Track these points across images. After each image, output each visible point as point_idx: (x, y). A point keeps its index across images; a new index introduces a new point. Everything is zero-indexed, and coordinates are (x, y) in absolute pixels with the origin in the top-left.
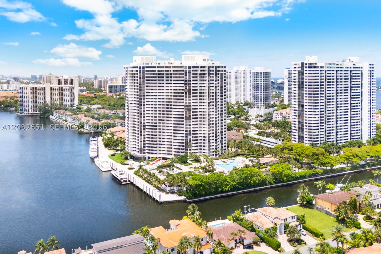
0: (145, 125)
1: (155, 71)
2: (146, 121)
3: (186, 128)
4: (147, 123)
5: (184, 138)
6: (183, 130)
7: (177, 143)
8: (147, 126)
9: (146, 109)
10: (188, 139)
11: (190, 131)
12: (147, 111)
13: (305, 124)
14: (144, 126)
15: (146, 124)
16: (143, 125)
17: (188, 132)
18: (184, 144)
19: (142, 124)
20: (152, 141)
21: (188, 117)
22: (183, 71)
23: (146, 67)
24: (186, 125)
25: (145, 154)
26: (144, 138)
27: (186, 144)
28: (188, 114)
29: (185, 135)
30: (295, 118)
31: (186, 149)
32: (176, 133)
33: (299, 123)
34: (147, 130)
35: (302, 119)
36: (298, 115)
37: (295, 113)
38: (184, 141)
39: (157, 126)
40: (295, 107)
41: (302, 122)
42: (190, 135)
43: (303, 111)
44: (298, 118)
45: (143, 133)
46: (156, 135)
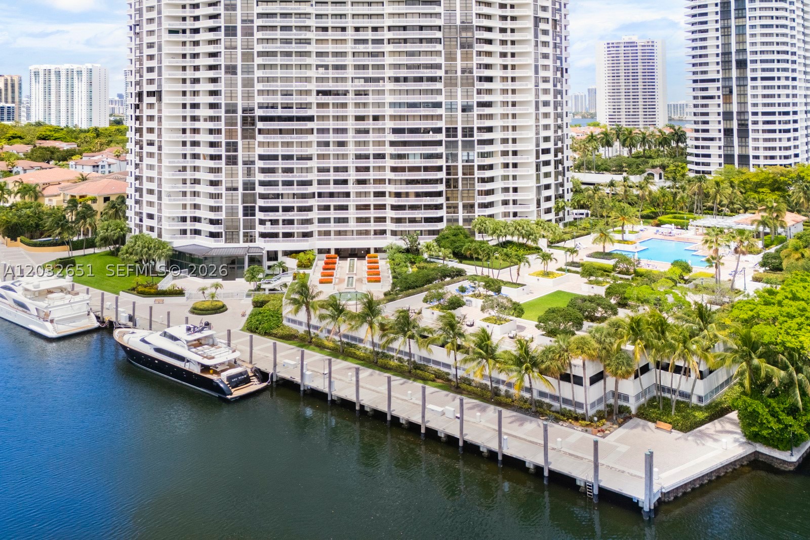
0: (253, 118)
2: (259, 99)
3: (452, 119)
4: (263, 106)
5: (442, 162)
6: (438, 130)
7: (409, 182)
8: (263, 119)
10: (460, 164)
11: (468, 132)
12: (263, 54)
14: (249, 120)
15: (258, 112)
16: (244, 119)
17: (460, 137)
18: (441, 188)
19: (240, 114)
24: (451, 108)
27: (451, 183)
29: (446, 147)
30: (706, 106)
31: (447, 207)
32: (405, 144)
33: (728, 116)
34: (260, 138)
35: (743, 103)
36: (720, 93)
37: (706, 89)
38: (442, 175)
39: (310, 119)
40: (705, 72)
41: (739, 113)
42: (468, 145)
43: (742, 79)
44: (721, 101)
45: (240, 154)
46: (309, 158)
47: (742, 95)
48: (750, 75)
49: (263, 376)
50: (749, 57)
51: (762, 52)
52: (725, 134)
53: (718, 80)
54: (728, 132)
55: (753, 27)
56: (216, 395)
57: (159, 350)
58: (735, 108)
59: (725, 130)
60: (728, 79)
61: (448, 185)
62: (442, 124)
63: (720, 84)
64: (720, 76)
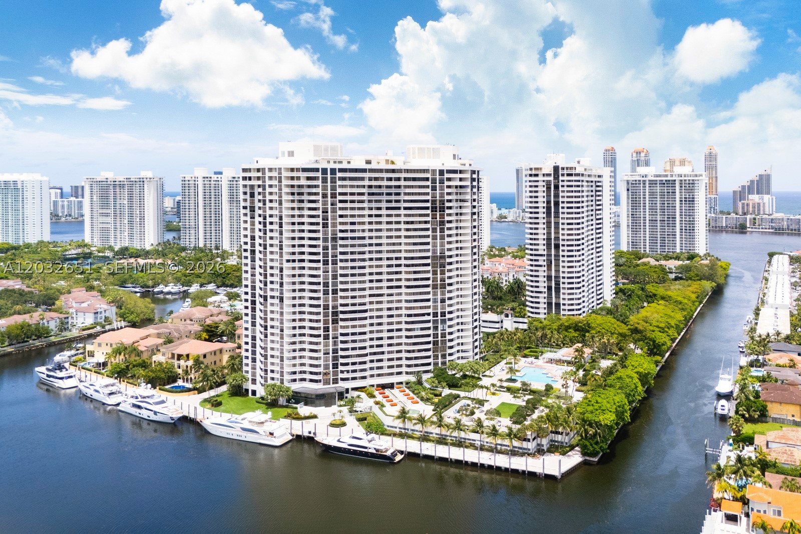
0: (337, 312)
1: (363, 179)
2: (340, 302)
3: (435, 307)
4: (342, 305)
5: (431, 332)
6: (429, 314)
7: (415, 344)
8: (342, 312)
9: (340, 272)
10: (439, 332)
11: (443, 314)
12: (342, 275)
13: (562, 280)
14: (335, 314)
15: (340, 309)
16: (333, 313)
17: (439, 317)
18: (430, 346)
19: (331, 310)
20: (353, 349)
21: (439, 282)
22: (427, 179)
23: (341, 170)
24: (435, 301)
25: (337, 383)
26: (335, 343)
27: (435, 343)
28: (439, 276)
29: (433, 323)
30: (537, 271)
31: (434, 356)
32: (413, 323)
33: (549, 278)
34: (341, 323)
35: (557, 271)
36: (545, 263)
37: (537, 260)
38: (431, 339)
39: (365, 311)
40: (537, 250)
41: (555, 277)
42: (444, 322)
43: (557, 256)
44: (545, 269)
45: (331, 333)
46: (365, 333)
47: (557, 265)
48: (561, 253)
49: (401, 452)
50: (561, 243)
51: (568, 240)
52: (548, 290)
53: (544, 255)
54: (549, 288)
55: (563, 224)
56: (388, 461)
57: (349, 445)
58: (553, 274)
59: (548, 286)
60: (549, 255)
61: (434, 344)
62: (431, 311)
63: (545, 258)
64: (545, 253)
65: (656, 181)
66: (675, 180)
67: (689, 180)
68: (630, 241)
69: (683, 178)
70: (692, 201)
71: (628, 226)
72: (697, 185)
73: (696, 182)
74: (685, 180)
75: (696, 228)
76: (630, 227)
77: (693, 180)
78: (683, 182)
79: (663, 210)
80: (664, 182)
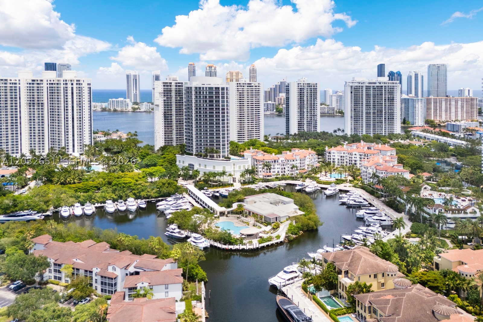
65: (370, 86)
66: (382, 86)
67: (391, 86)
68: (353, 127)
69: (387, 85)
70: (393, 100)
71: (351, 117)
72: (395, 89)
73: (395, 87)
74: (388, 86)
75: (394, 117)
76: (353, 118)
77: (393, 86)
78: (387, 87)
79: (374, 106)
80: (375, 87)
